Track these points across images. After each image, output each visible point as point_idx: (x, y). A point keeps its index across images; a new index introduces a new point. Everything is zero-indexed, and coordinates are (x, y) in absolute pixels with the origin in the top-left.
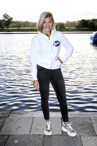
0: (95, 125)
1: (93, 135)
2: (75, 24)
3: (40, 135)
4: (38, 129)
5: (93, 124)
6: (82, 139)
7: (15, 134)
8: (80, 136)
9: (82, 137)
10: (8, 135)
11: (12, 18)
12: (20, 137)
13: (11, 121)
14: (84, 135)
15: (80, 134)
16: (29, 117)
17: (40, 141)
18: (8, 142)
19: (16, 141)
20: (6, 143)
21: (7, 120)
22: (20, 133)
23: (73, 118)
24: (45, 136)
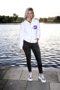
0: (59, 76)
1: (57, 82)
2: (53, 18)
3: (25, 80)
4: (25, 77)
5: (58, 75)
6: (50, 84)
7: (11, 79)
8: (49, 82)
9: (50, 83)
10: (7, 80)
11: (18, 16)
12: (14, 81)
13: (10, 72)
14: (52, 81)
15: (49, 81)
16: (21, 70)
17: (25, 84)
18: (7, 83)
19: (11, 83)
20: (5, 84)
21: (8, 71)
22: (14, 79)
23: (46, 72)
24: (28, 81)
